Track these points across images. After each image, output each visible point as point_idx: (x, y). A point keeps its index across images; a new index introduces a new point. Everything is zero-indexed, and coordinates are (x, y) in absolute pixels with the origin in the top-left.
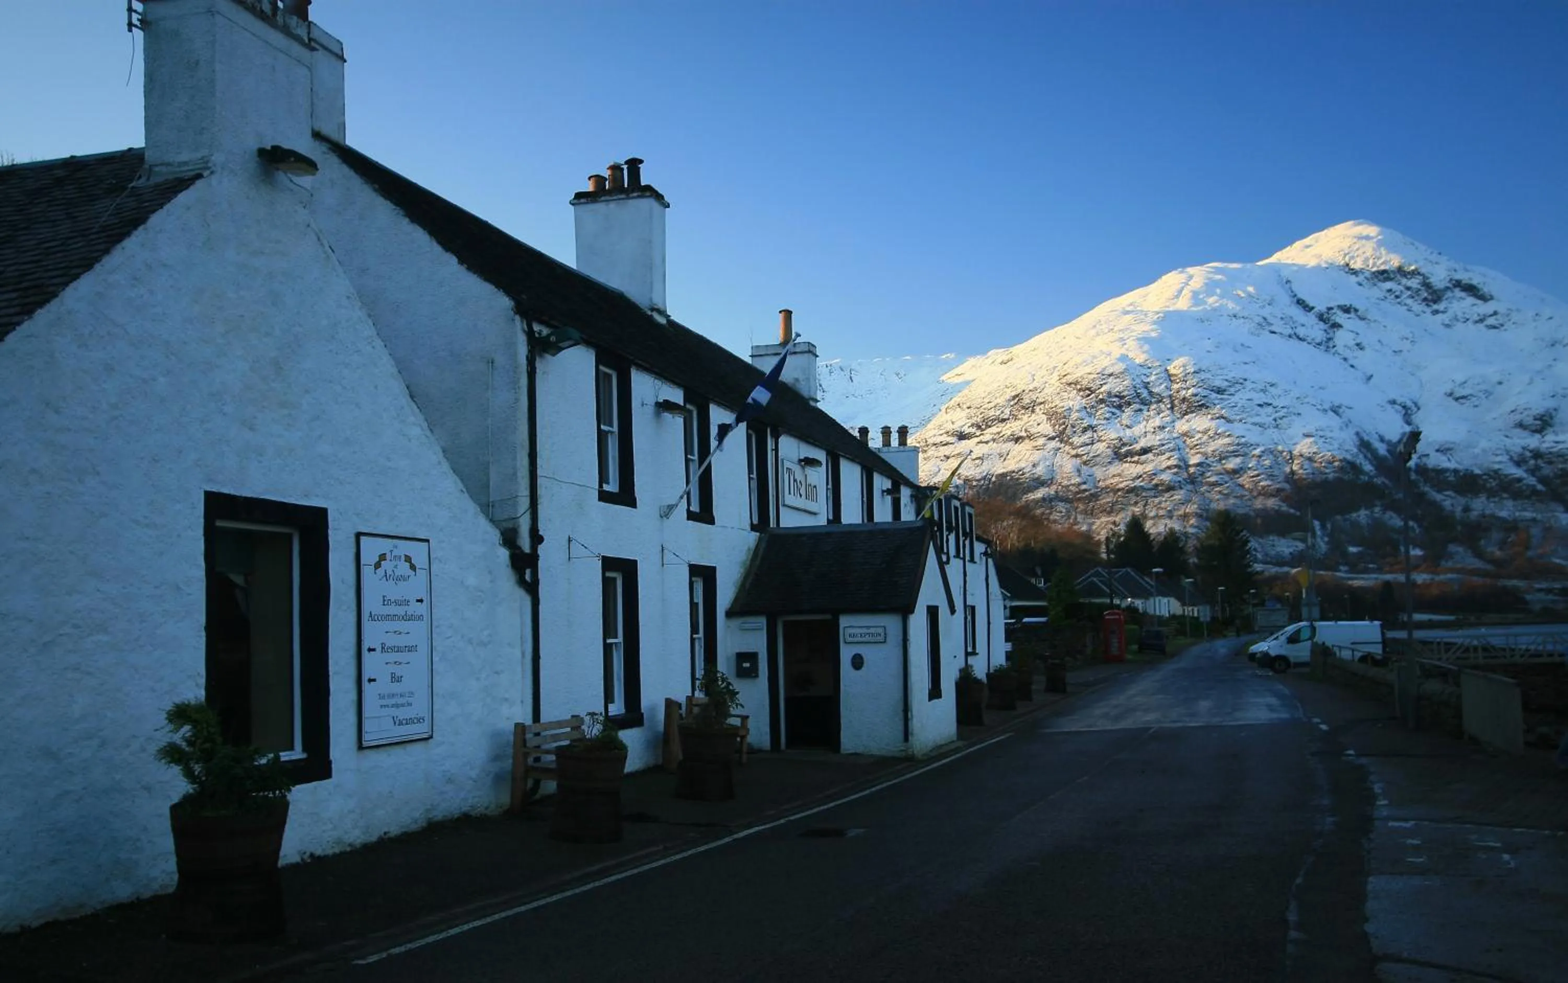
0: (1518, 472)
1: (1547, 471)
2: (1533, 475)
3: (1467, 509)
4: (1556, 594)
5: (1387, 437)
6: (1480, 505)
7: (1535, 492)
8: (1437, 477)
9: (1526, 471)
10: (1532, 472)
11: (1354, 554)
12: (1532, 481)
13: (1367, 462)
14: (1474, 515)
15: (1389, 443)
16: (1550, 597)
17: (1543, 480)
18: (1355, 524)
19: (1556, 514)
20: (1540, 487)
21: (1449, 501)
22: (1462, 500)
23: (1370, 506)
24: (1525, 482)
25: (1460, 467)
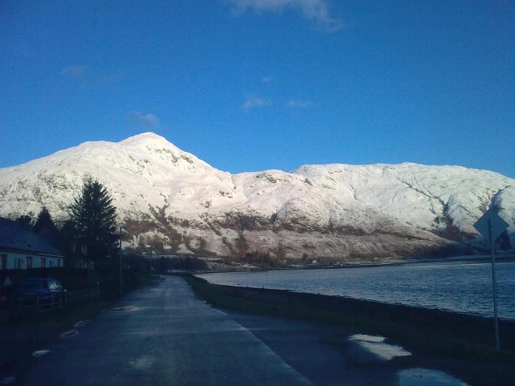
0: (202, 221)
1: (210, 220)
2: (206, 222)
3: (185, 232)
4: (216, 262)
5: (159, 207)
6: (189, 231)
7: (206, 227)
8: (175, 221)
9: (204, 220)
10: (206, 220)
11: (147, 248)
12: (206, 223)
13: (153, 215)
14: (188, 235)
15: (160, 209)
16: (214, 263)
17: (209, 224)
18: (148, 237)
19: (213, 235)
20: (208, 226)
21: (180, 230)
22: (183, 229)
23: (153, 230)
24: (203, 224)
25: (183, 218)
